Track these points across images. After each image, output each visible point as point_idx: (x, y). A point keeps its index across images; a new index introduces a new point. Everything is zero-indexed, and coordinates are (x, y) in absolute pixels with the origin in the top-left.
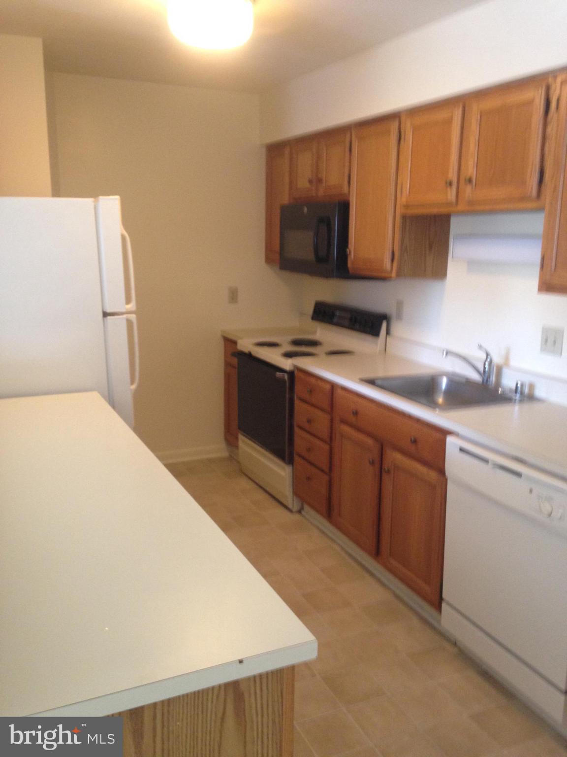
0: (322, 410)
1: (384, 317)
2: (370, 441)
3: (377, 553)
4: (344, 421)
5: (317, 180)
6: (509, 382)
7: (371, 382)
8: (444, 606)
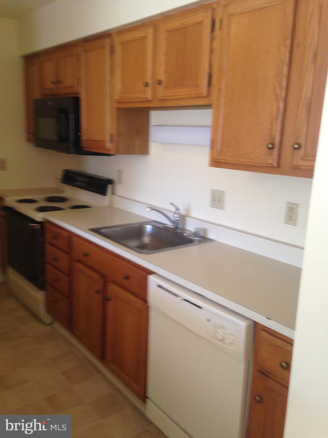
0: (63, 251)
1: (110, 182)
2: (96, 276)
3: (102, 358)
4: (79, 261)
5: (58, 82)
6: (191, 227)
7: (97, 231)
8: (148, 401)
